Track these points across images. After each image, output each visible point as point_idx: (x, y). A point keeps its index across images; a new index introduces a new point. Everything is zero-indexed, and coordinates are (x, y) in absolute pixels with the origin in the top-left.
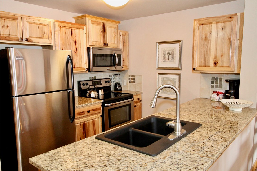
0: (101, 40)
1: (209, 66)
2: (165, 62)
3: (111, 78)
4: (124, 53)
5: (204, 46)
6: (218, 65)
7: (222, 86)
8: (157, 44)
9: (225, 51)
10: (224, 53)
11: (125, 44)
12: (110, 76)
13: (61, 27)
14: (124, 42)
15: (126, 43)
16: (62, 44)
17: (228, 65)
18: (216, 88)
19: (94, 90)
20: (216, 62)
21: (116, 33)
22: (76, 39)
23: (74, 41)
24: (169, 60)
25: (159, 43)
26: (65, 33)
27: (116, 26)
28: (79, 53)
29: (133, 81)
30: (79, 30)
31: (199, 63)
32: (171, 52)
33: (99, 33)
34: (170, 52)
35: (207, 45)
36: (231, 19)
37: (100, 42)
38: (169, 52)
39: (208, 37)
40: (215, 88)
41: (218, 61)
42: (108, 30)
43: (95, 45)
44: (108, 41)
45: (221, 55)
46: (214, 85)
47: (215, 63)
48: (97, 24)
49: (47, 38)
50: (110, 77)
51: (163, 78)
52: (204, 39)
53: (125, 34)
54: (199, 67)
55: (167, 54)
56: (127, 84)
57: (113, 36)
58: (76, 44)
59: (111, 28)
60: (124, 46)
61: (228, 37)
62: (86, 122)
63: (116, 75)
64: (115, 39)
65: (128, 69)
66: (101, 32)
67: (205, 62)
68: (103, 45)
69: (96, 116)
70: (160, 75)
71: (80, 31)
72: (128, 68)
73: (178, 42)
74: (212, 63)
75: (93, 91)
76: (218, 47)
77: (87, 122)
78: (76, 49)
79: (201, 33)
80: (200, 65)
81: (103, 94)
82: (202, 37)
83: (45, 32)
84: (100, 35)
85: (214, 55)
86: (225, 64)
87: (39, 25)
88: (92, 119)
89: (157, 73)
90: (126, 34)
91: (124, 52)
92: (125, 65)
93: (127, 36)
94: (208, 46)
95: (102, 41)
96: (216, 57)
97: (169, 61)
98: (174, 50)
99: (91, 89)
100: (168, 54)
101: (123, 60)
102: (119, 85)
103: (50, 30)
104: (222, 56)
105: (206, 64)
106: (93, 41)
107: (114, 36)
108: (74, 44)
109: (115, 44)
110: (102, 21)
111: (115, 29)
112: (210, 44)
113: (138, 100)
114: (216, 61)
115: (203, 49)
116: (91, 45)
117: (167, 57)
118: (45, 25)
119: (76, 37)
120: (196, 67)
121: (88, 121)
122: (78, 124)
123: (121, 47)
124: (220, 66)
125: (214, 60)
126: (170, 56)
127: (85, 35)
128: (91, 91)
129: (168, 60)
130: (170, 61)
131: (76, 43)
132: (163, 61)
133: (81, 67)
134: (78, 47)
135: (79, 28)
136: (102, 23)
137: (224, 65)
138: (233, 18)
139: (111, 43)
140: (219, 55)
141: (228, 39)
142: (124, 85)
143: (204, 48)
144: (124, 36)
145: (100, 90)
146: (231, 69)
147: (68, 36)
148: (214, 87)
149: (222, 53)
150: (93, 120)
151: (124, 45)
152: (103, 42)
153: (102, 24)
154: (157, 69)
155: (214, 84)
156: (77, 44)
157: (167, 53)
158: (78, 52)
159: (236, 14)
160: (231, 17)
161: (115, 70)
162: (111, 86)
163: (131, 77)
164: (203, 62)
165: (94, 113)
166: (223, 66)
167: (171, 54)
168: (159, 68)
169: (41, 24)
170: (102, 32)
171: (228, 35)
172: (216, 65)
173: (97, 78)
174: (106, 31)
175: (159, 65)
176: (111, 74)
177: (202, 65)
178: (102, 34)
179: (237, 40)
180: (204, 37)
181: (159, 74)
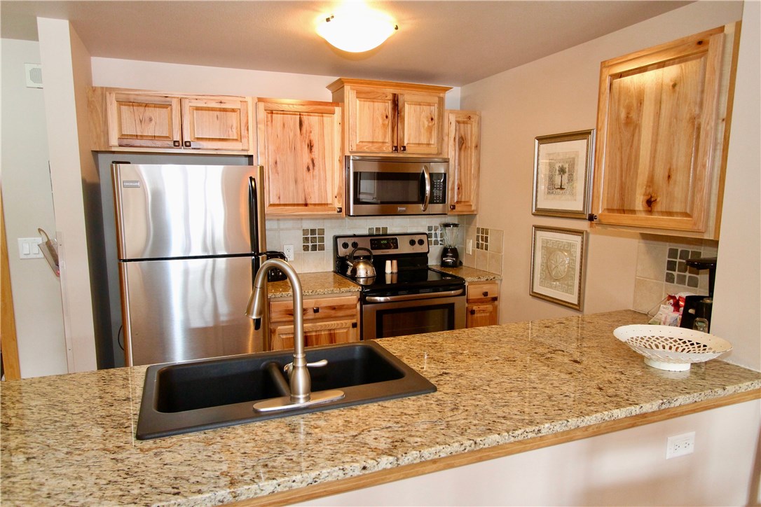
0: (385, 137)
1: (633, 212)
2: (552, 196)
3: (433, 232)
4: (463, 170)
5: (622, 147)
6: (658, 207)
7: (697, 278)
8: (537, 141)
9: (680, 160)
10: (674, 166)
11: (464, 145)
12: (430, 228)
13: (272, 113)
14: (462, 142)
15: (471, 142)
16: (275, 151)
17: (685, 209)
18: (680, 284)
19: (367, 259)
20: (651, 197)
21: (436, 118)
22: (312, 138)
23: (307, 141)
24: (561, 188)
25: (543, 140)
26: (284, 125)
27: (436, 99)
28: (319, 170)
29: (485, 243)
30: (323, 116)
31: (607, 200)
32: (566, 166)
33: (381, 121)
34: (564, 166)
35: (630, 144)
36: (702, 48)
37: (383, 143)
38: (562, 166)
39: (634, 115)
40: (677, 283)
41: (657, 196)
42: (409, 111)
43: (367, 150)
44: (409, 140)
45: (667, 174)
46: (675, 273)
47: (650, 203)
48: (374, 99)
49: (236, 140)
50: (431, 230)
51: (547, 241)
52: (623, 122)
53: (465, 120)
54: (606, 213)
55: (557, 172)
56: (473, 251)
57: (426, 126)
58: (311, 150)
59: (418, 107)
60: (462, 152)
61: (691, 114)
62: (309, 334)
63: (446, 225)
64: (431, 133)
65: (477, 210)
66: (387, 117)
67: (622, 199)
68: (391, 150)
69: (338, 322)
70: (539, 233)
71: (325, 118)
72: (473, 208)
73: (584, 136)
74: (639, 203)
75: (366, 263)
76: (658, 148)
77: (314, 334)
78: (310, 162)
79: (617, 104)
80: (610, 208)
81: (395, 270)
82: (618, 118)
83: (232, 126)
84: (384, 125)
85: (647, 173)
86: (677, 207)
87: (218, 113)
88: (330, 330)
89: (533, 226)
90: (469, 118)
91: (463, 167)
92: (463, 200)
93: (475, 125)
94: (631, 146)
95: (388, 139)
96: (651, 181)
97: (561, 191)
98: (574, 159)
99: (358, 257)
100: (559, 171)
101: (459, 189)
102: (455, 252)
103: (245, 121)
104: (669, 177)
105: (623, 205)
106: (362, 142)
107: (428, 126)
108: (306, 149)
109: (432, 146)
110: (390, 91)
111: (432, 108)
112: (639, 140)
113: (483, 297)
114: (653, 195)
115: (618, 155)
116: (355, 149)
117: (557, 179)
118: (233, 110)
119: (312, 134)
120: (600, 212)
121: (316, 331)
122: (288, 336)
123: (451, 152)
124: (662, 212)
125: (648, 192)
126: (566, 177)
127: (337, 128)
128: (359, 263)
129: (559, 190)
130: (563, 191)
131: (310, 146)
132: (549, 193)
133: (325, 204)
134: (316, 156)
135: (320, 111)
136: (391, 95)
137: (675, 210)
138: (707, 43)
139: (419, 144)
140: (660, 173)
141: (690, 118)
142: (467, 252)
143: (621, 153)
144: (462, 125)
145: (388, 263)
146: (695, 224)
147: (291, 131)
148: (673, 282)
149: (670, 169)
150: (332, 332)
151: (460, 149)
152: (393, 142)
153: (390, 97)
154: (533, 214)
155: (675, 271)
156: (314, 149)
157: (557, 169)
158: (316, 168)
159: (721, 27)
160: (700, 43)
161: (424, 213)
162: (428, 252)
163: (480, 235)
164: (617, 196)
165: (334, 315)
166: (670, 213)
167: (567, 170)
168: (541, 213)
169: (225, 110)
170: (390, 116)
171: (690, 104)
172: (650, 208)
173: (389, 232)
174: (403, 114)
175: (538, 203)
176: (436, 222)
177: (615, 208)
178: (389, 122)
179: (720, 121)
180: (623, 115)
181: (538, 228)
